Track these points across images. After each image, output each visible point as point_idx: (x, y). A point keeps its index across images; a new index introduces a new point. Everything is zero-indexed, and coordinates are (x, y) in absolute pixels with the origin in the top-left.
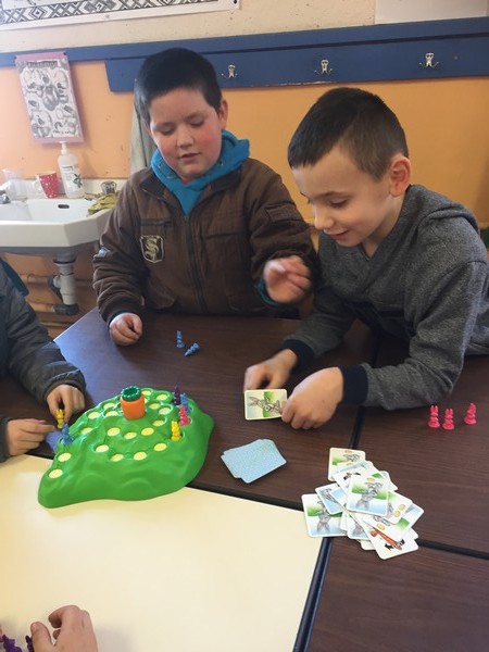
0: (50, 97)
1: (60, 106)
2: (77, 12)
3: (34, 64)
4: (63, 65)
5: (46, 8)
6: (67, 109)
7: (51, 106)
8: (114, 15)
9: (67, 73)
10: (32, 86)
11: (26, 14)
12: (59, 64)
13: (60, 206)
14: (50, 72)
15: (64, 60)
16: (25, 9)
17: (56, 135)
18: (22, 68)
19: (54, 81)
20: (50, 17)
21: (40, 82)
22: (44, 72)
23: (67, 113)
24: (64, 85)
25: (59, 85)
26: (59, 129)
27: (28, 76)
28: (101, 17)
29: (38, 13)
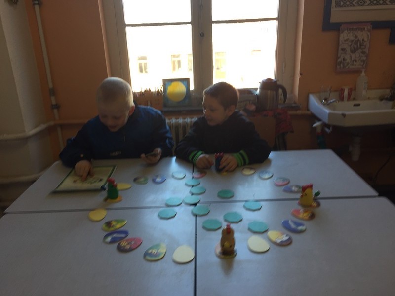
0: (355, 46)
1: (360, 51)
3: (351, 29)
5: (367, 1)
7: (354, 51)
10: (347, 40)
11: (354, 3)
12: (366, 29)
14: (359, 33)
15: (370, 27)
17: (352, 67)
19: (360, 38)
20: (368, 5)
21: (352, 38)
22: (356, 33)
23: (362, 55)
24: (366, 40)
25: (363, 40)
26: (355, 63)
27: (346, 36)
29: (361, 3)
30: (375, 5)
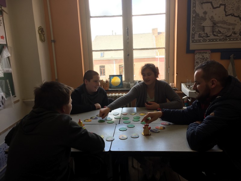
2: (217, 41)
3: (200, 53)
5: (207, 40)
8: (226, 42)
9: (210, 55)
12: (208, 53)
14: (205, 55)
15: (210, 52)
16: (201, 40)
18: (196, 53)
19: (205, 57)
20: (208, 42)
21: (201, 57)
22: (203, 55)
27: (198, 56)
28: (223, 42)
29: (205, 41)
30: (212, 41)
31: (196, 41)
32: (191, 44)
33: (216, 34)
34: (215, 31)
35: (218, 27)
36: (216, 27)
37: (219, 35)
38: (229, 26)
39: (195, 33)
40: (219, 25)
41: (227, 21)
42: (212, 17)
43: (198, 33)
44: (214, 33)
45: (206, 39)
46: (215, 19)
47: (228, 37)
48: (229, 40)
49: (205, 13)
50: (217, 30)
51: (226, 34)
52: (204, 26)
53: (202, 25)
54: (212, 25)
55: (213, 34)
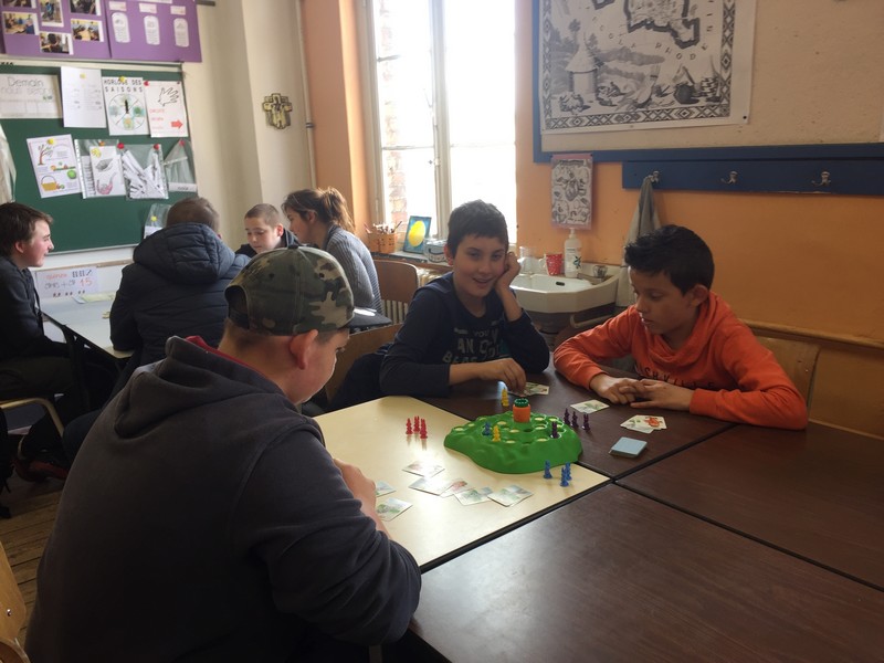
0: (572, 190)
1: (579, 197)
2: (608, 122)
3: (565, 162)
4: (588, 165)
5: (584, 118)
6: (584, 201)
7: (571, 197)
8: (637, 126)
9: (590, 170)
10: (560, 180)
11: (568, 122)
12: (585, 163)
13: (558, 284)
14: (576, 169)
15: (590, 160)
16: (567, 118)
17: (570, 222)
18: (555, 164)
19: (577, 177)
20: (587, 125)
21: (567, 177)
22: (572, 169)
23: (582, 204)
24: (585, 181)
25: (581, 181)
26: (574, 217)
27: (559, 172)
28: (626, 126)
29: (577, 122)
30: (595, 124)
31: (556, 123)
32: (545, 132)
33: (606, 99)
34: (602, 88)
35: (609, 72)
36: (605, 74)
37: (615, 100)
38: (642, 64)
39: (550, 96)
40: (611, 65)
41: (633, 50)
42: (593, 37)
43: (558, 96)
44: (601, 96)
45: (580, 114)
46: (599, 46)
47: (642, 106)
48: (643, 117)
49: (575, 26)
50: (607, 84)
51: (634, 97)
52: (572, 73)
53: (569, 68)
54: (591, 68)
55: (598, 99)
